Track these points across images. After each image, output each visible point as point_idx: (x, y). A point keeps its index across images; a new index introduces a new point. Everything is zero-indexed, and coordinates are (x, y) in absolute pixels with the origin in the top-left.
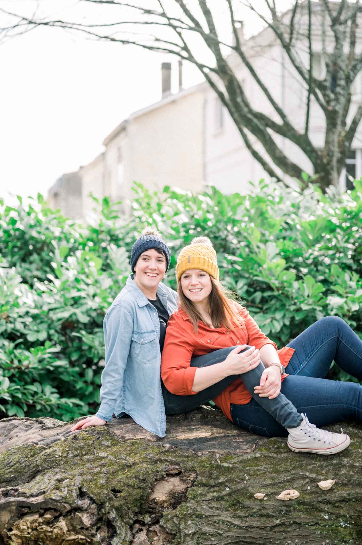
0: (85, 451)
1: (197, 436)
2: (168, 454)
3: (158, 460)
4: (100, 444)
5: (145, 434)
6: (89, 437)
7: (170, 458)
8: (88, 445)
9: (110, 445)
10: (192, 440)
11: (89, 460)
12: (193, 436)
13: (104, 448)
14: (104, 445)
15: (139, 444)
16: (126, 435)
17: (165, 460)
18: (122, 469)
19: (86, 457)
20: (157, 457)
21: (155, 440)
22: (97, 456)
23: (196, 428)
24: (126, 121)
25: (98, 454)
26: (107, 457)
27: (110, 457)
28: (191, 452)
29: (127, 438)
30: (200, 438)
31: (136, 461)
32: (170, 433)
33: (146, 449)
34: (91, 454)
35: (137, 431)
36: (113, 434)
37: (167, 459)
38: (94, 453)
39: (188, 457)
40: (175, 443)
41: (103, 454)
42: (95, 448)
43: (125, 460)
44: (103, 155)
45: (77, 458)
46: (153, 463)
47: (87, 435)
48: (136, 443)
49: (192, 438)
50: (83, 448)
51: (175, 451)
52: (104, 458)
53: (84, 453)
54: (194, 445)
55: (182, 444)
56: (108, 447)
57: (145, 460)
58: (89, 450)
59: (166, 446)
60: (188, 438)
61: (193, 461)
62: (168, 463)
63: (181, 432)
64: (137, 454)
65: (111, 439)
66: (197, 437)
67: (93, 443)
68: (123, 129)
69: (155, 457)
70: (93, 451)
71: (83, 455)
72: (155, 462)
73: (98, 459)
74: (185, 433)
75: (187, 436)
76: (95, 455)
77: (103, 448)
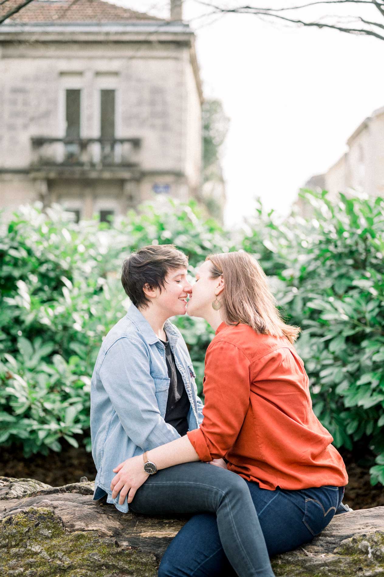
0: (16, 541)
1: (166, 534)
2: (120, 558)
3: (103, 565)
4: (37, 533)
5: (100, 525)
6: (26, 521)
7: (121, 563)
8: (22, 533)
9: (50, 535)
10: (160, 539)
11: (16, 555)
12: (162, 535)
13: (42, 539)
14: (42, 534)
15: (86, 538)
16: (77, 523)
17: (113, 565)
18: (53, 573)
19: (14, 550)
20: (102, 561)
21: (112, 535)
22: (29, 550)
23: (169, 523)
24: (369, 119)
25: (30, 548)
26: (40, 552)
27: (45, 554)
28: (152, 558)
29: (76, 527)
30: (170, 538)
31: (73, 564)
32: (135, 526)
33: (92, 547)
34: (22, 547)
35: (91, 519)
36: (59, 520)
37: (117, 564)
38: (27, 545)
39: (145, 564)
40: (135, 543)
41: (36, 548)
42: (29, 538)
43: (60, 560)
44: (346, 155)
45: (3, 549)
46: (97, 569)
47: (24, 519)
48: (82, 536)
49: (160, 537)
50: (13, 536)
51: (129, 555)
52: (36, 554)
53: (13, 543)
54: (160, 547)
55: (145, 544)
56: (47, 538)
57: (85, 563)
58: (21, 540)
59: (123, 545)
60: (154, 536)
61: (151, 571)
62: (117, 571)
63: (149, 526)
64: (79, 552)
65: (53, 528)
66: (167, 536)
67: (28, 531)
68: (365, 126)
69: (99, 561)
70: (26, 543)
71: (12, 547)
72: (100, 567)
73: (28, 554)
74: (154, 528)
75: (153, 533)
76: (26, 547)
77: (39, 539)
